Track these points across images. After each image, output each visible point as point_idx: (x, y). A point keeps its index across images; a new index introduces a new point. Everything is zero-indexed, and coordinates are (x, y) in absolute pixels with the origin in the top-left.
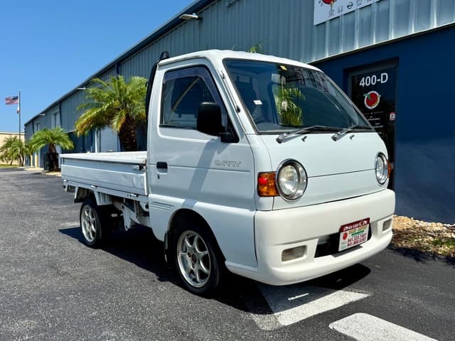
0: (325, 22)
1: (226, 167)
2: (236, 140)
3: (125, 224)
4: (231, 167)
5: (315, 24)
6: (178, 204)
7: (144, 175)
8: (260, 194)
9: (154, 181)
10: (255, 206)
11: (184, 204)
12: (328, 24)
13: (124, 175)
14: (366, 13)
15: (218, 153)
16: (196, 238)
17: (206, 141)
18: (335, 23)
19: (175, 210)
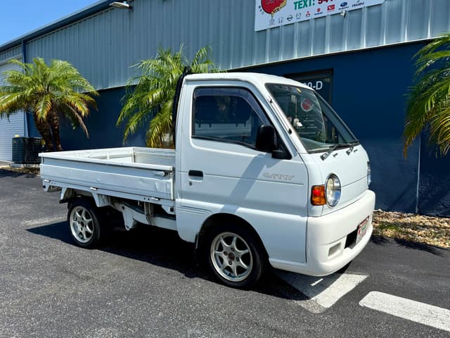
0: (265, 30)
1: (277, 179)
2: (289, 157)
3: (126, 224)
4: (282, 179)
5: (256, 30)
6: (215, 208)
7: (171, 180)
8: (313, 203)
9: (185, 187)
10: (307, 212)
11: (223, 209)
12: (268, 31)
13: (141, 180)
14: (304, 27)
15: (268, 167)
16: (235, 239)
17: (254, 156)
18: (276, 32)
19: (211, 214)
